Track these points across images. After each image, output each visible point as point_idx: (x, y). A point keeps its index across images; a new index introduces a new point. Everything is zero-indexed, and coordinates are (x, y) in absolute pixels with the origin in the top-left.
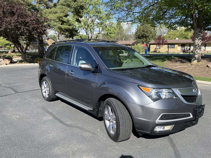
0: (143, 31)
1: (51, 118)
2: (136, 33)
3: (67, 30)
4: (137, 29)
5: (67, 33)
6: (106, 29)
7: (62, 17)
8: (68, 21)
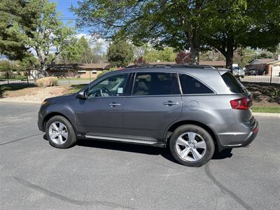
0: (117, 51)
1: (42, 195)
2: (109, 54)
3: (12, 48)
4: (109, 49)
5: (13, 53)
6: (68, 47)
7: (3, 28)
8: (14, 34)
